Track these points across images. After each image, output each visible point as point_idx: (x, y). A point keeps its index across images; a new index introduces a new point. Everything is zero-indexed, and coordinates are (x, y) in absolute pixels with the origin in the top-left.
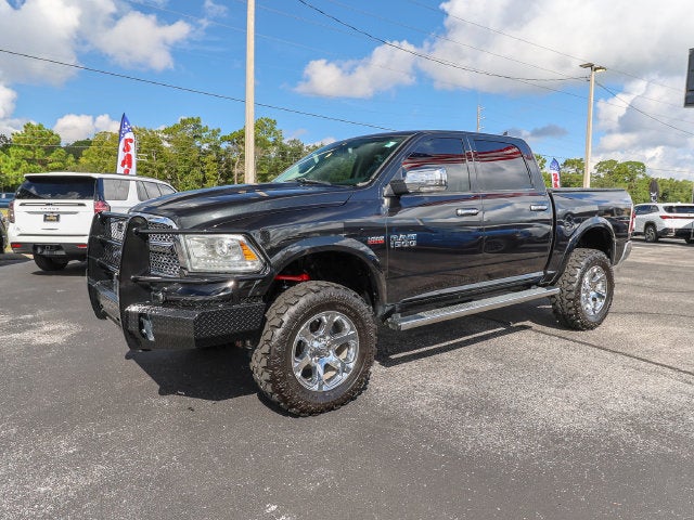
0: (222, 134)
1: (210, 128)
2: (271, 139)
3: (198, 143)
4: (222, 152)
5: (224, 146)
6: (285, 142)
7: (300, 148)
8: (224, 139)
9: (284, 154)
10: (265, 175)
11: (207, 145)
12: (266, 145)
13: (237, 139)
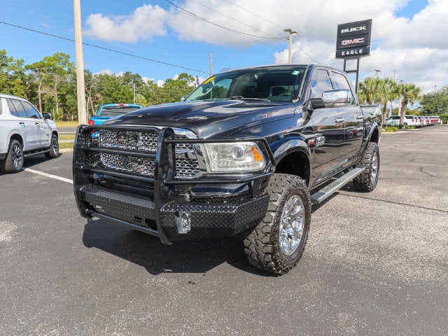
0: (25, 64)
1: (15, 59)
2: (66, 69)
3: (5, 70)
4: (26, 78)
5: (27, 73)
7: (90, 76)
8: (27, 68)
11: (13, 71)
12: (61, 73)
13: (39, 68)
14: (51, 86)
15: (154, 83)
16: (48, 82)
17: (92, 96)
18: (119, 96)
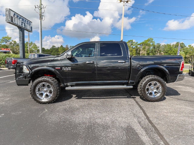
0: (138, 43)
1: (135, 42)
2: (151, 44)
3: (132, 46)
4: (138, 48)
5: (139, 46)
6: (155, 44)
7: (160, 46)
8: (138, 45)
9: (155, 47)
10: (149, 53)
11: (134, 46)
12: (149, 45)
13: (142, 44)
14: (145, 50)
15: (192, 46)
16: (144, 49)
17: (159, 53)
18: (171, 53)
